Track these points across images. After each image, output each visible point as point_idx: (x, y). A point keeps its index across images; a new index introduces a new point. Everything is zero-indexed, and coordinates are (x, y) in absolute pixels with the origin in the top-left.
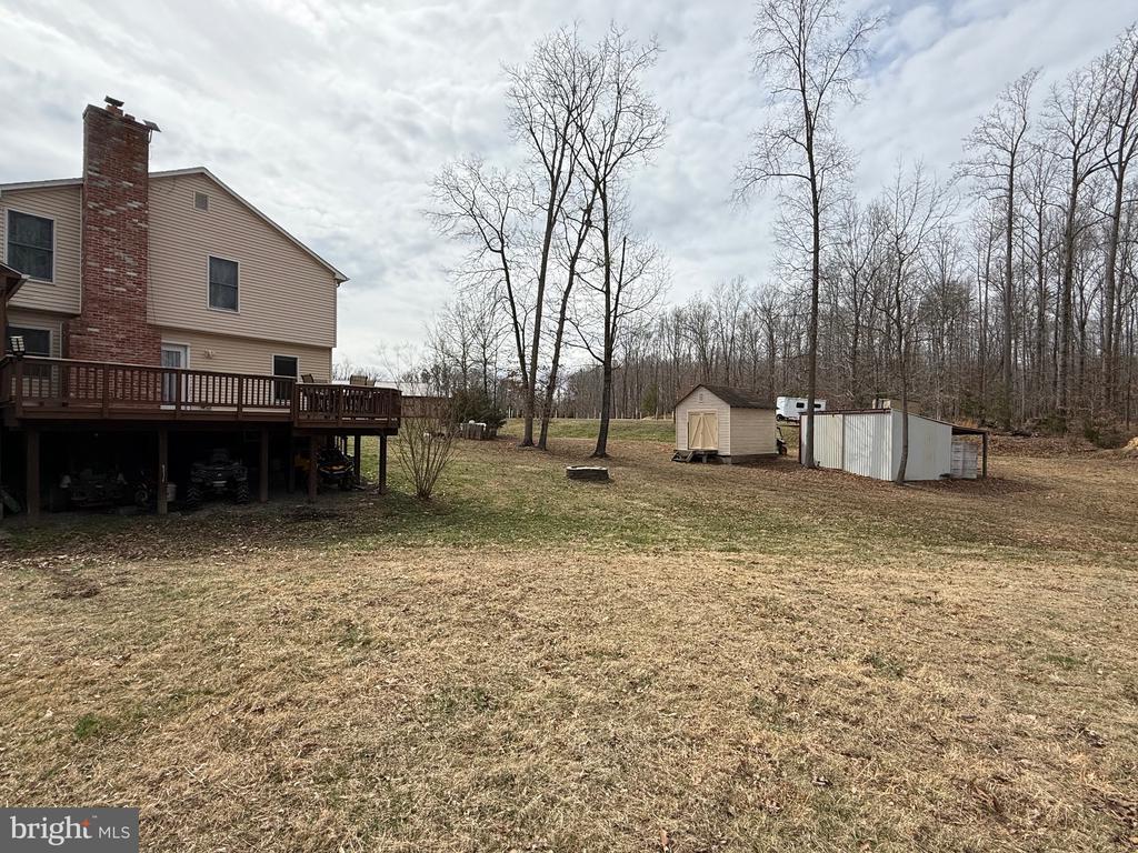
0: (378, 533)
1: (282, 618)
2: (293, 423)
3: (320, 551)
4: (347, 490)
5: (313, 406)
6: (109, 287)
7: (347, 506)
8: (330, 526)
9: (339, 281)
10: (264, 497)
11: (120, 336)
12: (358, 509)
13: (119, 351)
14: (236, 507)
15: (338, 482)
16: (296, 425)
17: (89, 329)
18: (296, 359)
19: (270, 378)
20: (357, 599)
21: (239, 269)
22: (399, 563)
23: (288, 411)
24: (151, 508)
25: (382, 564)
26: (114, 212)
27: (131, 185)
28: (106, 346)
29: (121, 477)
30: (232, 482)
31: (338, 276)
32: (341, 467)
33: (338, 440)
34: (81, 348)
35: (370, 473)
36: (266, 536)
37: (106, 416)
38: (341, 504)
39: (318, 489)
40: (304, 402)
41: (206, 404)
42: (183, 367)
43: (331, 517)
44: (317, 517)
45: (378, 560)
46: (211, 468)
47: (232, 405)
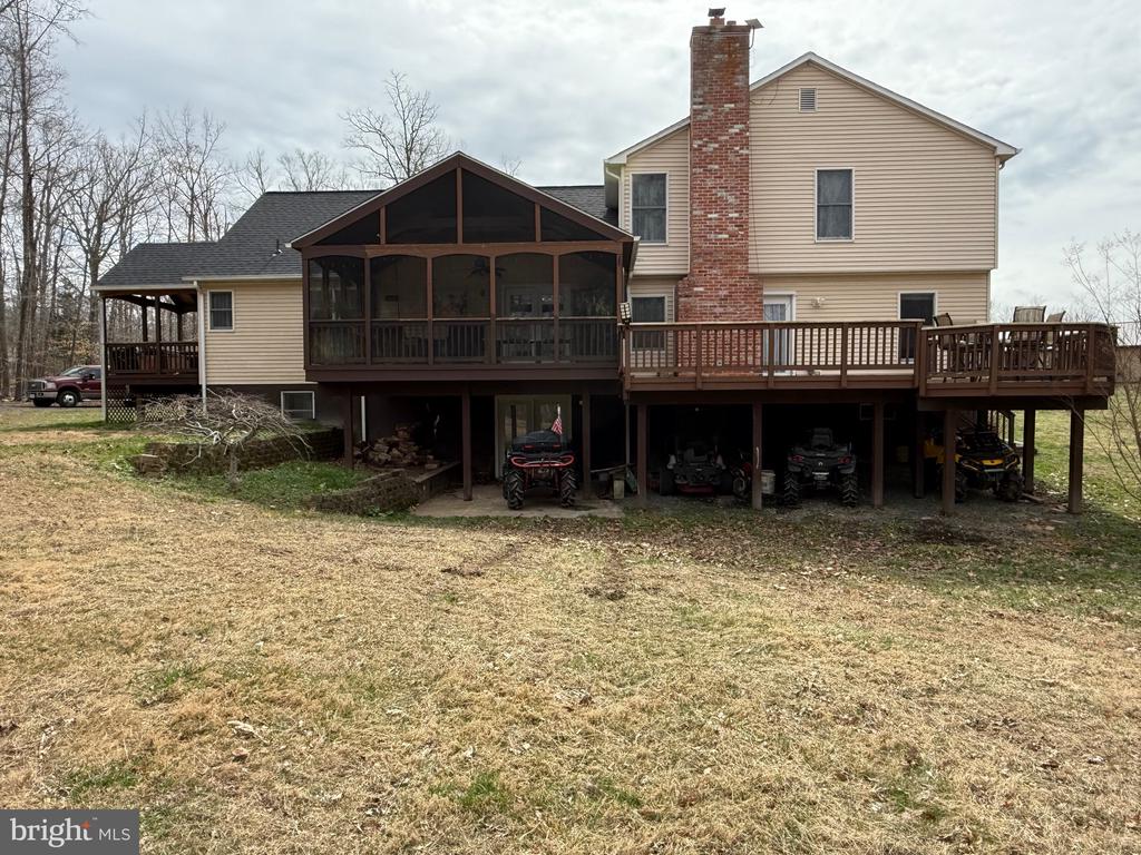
0: (1054, 580)
1: (808, 702)
2: (918, 390)
3: (936, 594)
4: (1009, 501)
5: (957, 365)
6: (712, 236)
7: (1005, 526)
8: (970, 556)
9: (1003, 159)
10: (878, 499)
11: (723, 293)
12: (1025, 534)
13: (721, 310)
14: (840, 510)
15: (993, 485)
16: (922, 393)
17: (695, 289)
18: (933, 295)
19: (892, 325)
20: (952, 706)
21: (854, 178)
22: (1069, 652)
23: (911, 372)
24: (745, 501)
25: (1030, 645)
26: (717, 146)
27: (733, 105)
28: (710, 306)
29: (720, 460)
30: (835, 474)
31: (1001, 151)
32: (997, 462)
33: (995, 417)
34: (688, 311)
35: (1052, 473)
36: (869, 558)
37: (700, 386)
38: (995, 522)
39: (957, 494)
40: (943, 358)
41: (811, 368)
42: (787, 320)
43: (976, 541)
44: (950, 538)
45: (1028, 634)
46: (811, 453)
47: (834, 367)
